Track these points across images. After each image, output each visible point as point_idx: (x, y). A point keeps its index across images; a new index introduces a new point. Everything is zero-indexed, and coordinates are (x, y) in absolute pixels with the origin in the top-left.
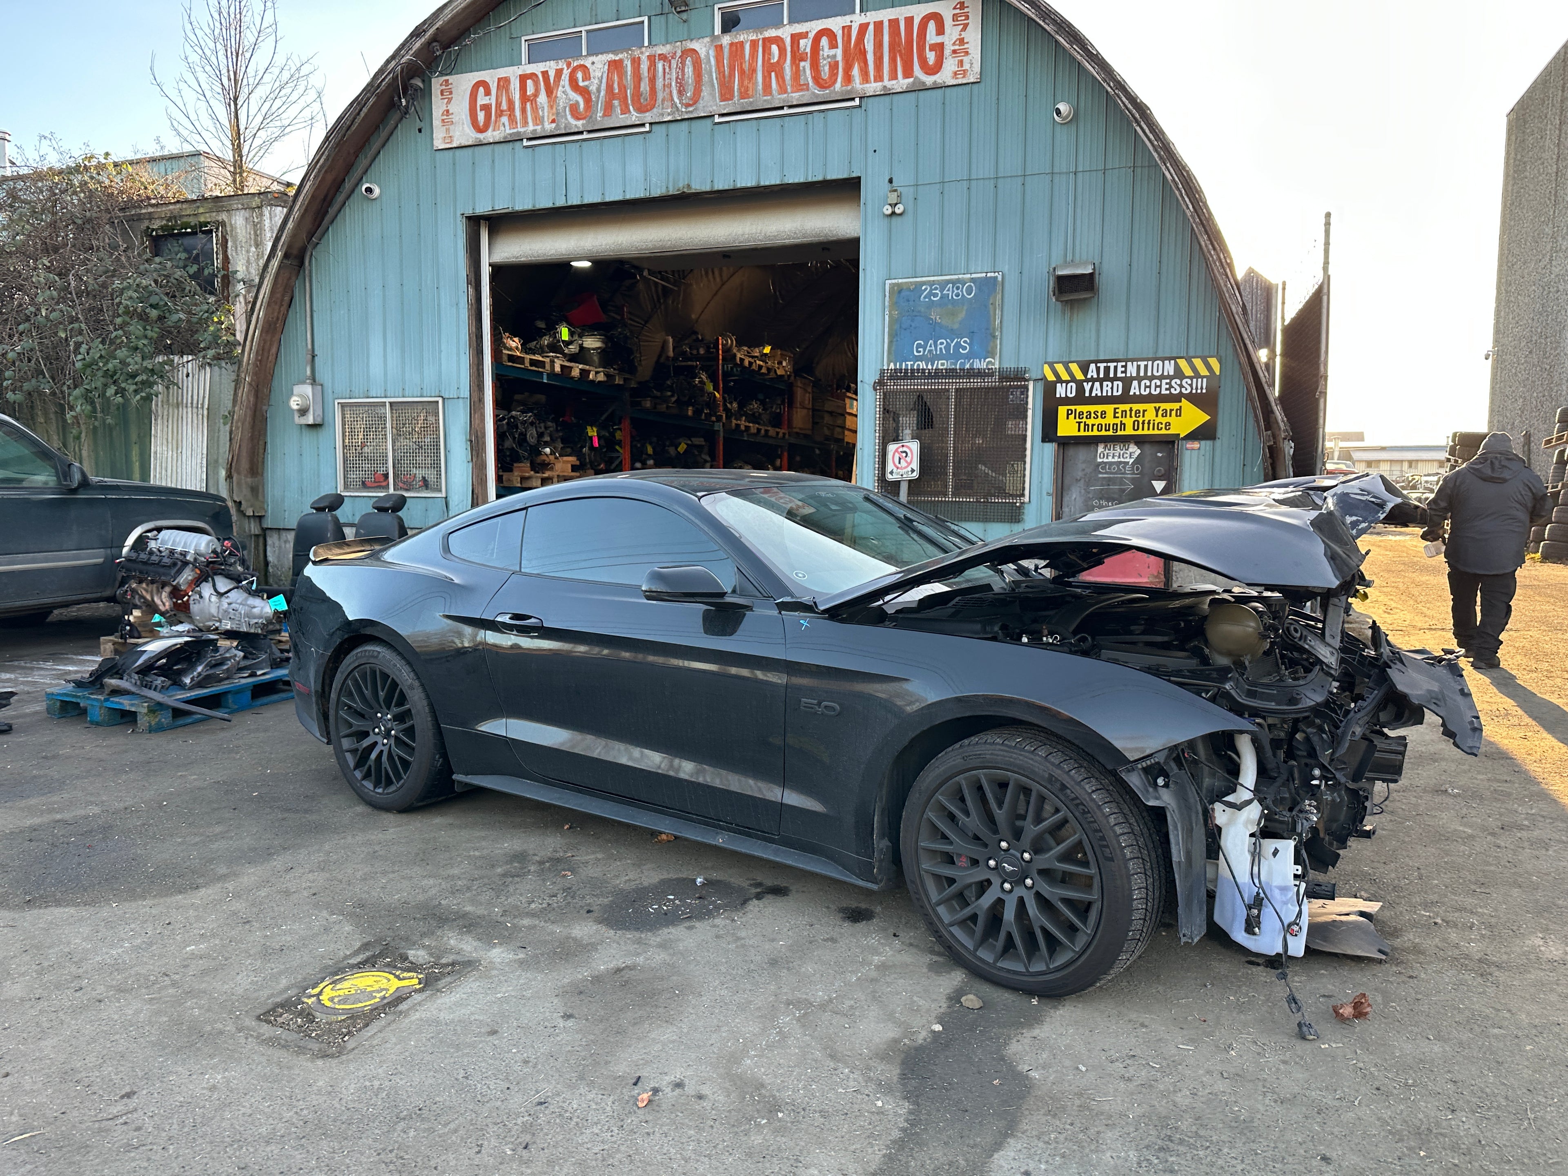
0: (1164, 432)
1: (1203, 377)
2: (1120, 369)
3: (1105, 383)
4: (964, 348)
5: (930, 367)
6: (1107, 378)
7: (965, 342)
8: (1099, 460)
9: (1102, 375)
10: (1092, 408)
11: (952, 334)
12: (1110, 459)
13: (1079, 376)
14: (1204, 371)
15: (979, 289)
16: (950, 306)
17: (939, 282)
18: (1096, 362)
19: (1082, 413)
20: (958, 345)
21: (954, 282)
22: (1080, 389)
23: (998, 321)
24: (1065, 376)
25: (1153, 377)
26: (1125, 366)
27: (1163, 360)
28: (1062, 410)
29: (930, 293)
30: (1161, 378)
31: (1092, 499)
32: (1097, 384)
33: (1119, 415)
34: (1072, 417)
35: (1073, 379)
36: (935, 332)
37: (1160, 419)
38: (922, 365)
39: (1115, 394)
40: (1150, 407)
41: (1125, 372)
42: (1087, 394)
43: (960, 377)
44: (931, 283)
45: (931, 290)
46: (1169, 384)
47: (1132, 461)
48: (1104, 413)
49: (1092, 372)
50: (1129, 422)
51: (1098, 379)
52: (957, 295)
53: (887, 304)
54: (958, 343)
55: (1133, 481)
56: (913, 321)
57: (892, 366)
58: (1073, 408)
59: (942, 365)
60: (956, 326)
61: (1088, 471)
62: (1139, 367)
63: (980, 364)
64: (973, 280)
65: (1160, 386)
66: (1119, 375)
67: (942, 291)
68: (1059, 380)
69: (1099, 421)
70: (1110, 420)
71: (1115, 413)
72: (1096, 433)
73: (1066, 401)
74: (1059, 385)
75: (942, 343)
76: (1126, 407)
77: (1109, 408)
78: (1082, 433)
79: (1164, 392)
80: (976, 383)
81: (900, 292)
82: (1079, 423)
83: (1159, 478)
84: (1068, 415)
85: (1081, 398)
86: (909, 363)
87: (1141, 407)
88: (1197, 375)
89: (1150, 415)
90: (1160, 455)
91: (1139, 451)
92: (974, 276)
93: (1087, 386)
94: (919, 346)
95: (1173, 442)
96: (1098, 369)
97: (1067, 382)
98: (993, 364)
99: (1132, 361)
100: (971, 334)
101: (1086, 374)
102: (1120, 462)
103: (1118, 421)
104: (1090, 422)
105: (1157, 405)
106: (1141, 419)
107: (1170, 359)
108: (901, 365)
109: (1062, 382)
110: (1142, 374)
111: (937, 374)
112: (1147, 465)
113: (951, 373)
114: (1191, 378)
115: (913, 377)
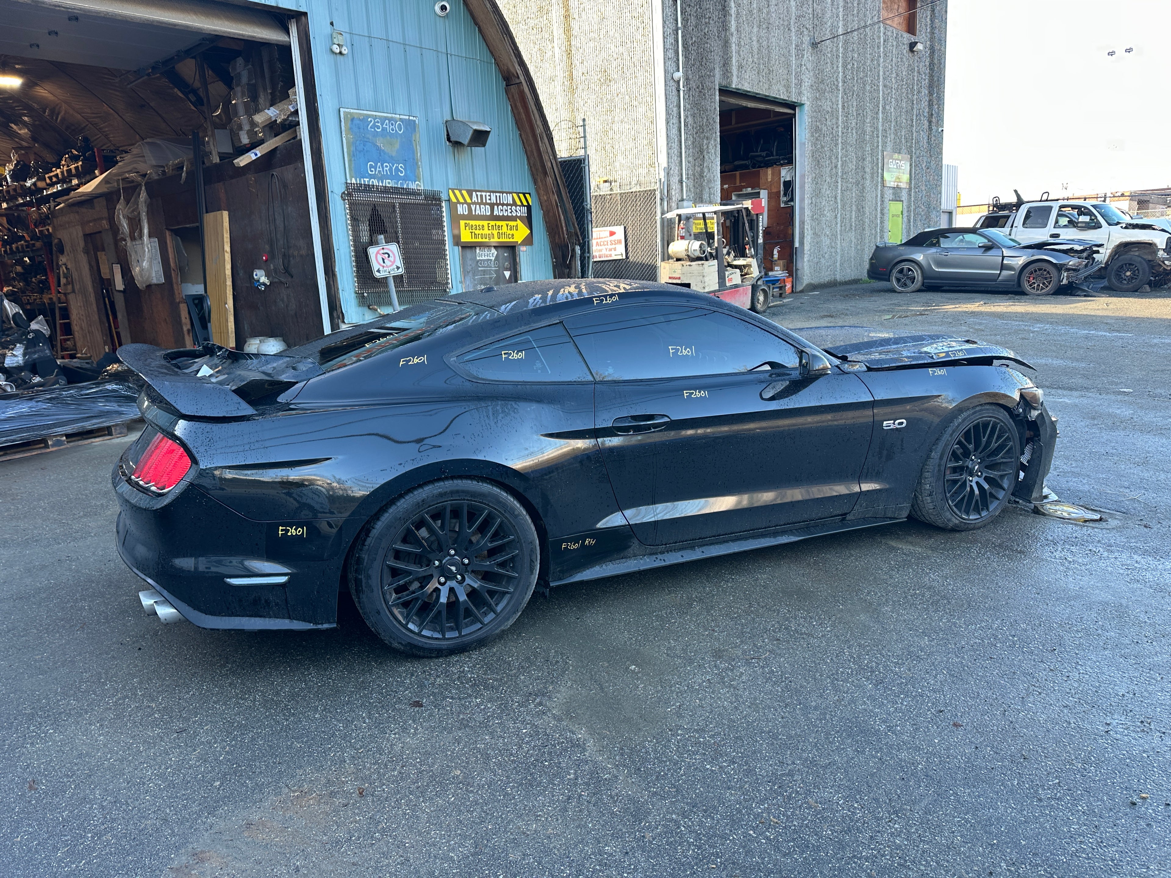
0: (511, 240)
1: (525, 206)
2: (488, 198)
3: (482, 206)
4: (402, 172)
5: (381, 184)
6: (482, 203)
7: (401, 167)
8: (478, 258)
9: (479, 201)
10: (477, 223)
11: (392, 160)
12: (483, 258)
13: (469, 201)
14: (525, 203)
15: (406, 128)
16: (388, 138)
17: (380, 117)
18: (476, 191)
19: (472, 226)
20: (397, 168)
21: (390, 119)
22: (470, 209)
23: (419, 154)
24: (461, 200)
25: (503, 205)
26: (490, 196)
27: (507, 193)
28: (462, 223)
29: (374, 125)
30: (507, 205)
31: (477, 285)
32: (478, 206)
33: (490, 228)
34: (467, 228)
35: (466, 202)
36: (381, 157)
37: (509, 232)
38: (376, 182)
39: (487, 214)
40: (503, 223)
41: (490, 199)
42: (474, 213)
43: (402, 194)
44: (375, 117)
45: (375, 122)
46: (511, 209)
47: (493, 259)
48: (483, 226)
49: (474, 199)
50: (495, 232)
51: (478, 203)
52: (393, 130)
53: (343, 128)
54: (397, 167)
55: (496, 271)
56: (364, 145)
57: (354, 181)
58: (467, 222)
59: (389, 183)
60: (394, 154)
61: (473, 265)
62: (496, 196)
63: (413, 186)
64: (401, 120)
65: (507, 210)
66: (488, 201)
67: (382, 125)
68: (458, 202)
69: (481, 232)
70: (486, 231)
71: (489, 227)
72: (480, 240)
73: (464, 217)
74: (458, 205)
75: (386, 166)
76: (492, 223)
77: (485, 223)
78: (474, 240)
79: (510, 214)
80: (411, 200)
81: (352, 120)
82: (472, 233)
83: (507, 270)
84: (465, 227)
85: (471, 216)
86: (366, 180)
87: (499, 223)
88: (523, 205)
89: (504, 229)
90: (506, 255)
91: (496, 253)
92: (402, 117)
93: (473, 207)
94: (371, 166)
95: (515, 246)
96: (477, 195)
97: (463, 204)
98: (420, 186)
99: (493, 192)
100: (405, 162)
101: (471, 200)
102: (489, 260)
103: (490, 232)
104: (477, 232)
105: (507, 222)
106: (500, 231)
107: (510, 193)
108: (360, 180)
109: (460, 203)
110: (498, 202)
111: (386, 190)
112: (501, 261)
113: (396, 191)
114: (520, 206)
115: (370, 191)
